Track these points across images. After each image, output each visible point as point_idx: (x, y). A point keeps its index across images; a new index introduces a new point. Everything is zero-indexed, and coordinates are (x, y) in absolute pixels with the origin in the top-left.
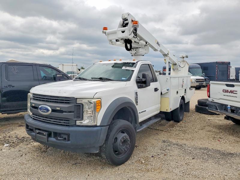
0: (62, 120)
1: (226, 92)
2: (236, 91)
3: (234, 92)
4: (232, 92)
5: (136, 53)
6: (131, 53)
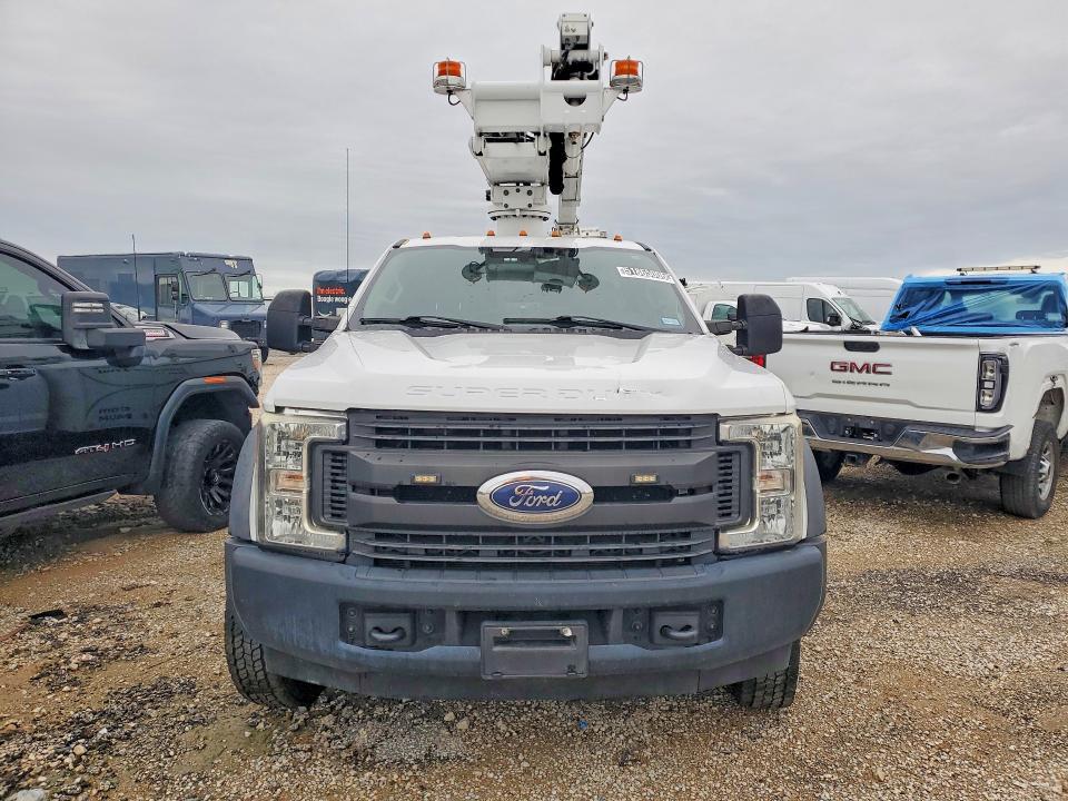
0: (651, 538)
1: (845, 370)
2: (888, 365)
3: (879, 369)
4: (866, 368)
5: (530, 206)
6: (506, 206)
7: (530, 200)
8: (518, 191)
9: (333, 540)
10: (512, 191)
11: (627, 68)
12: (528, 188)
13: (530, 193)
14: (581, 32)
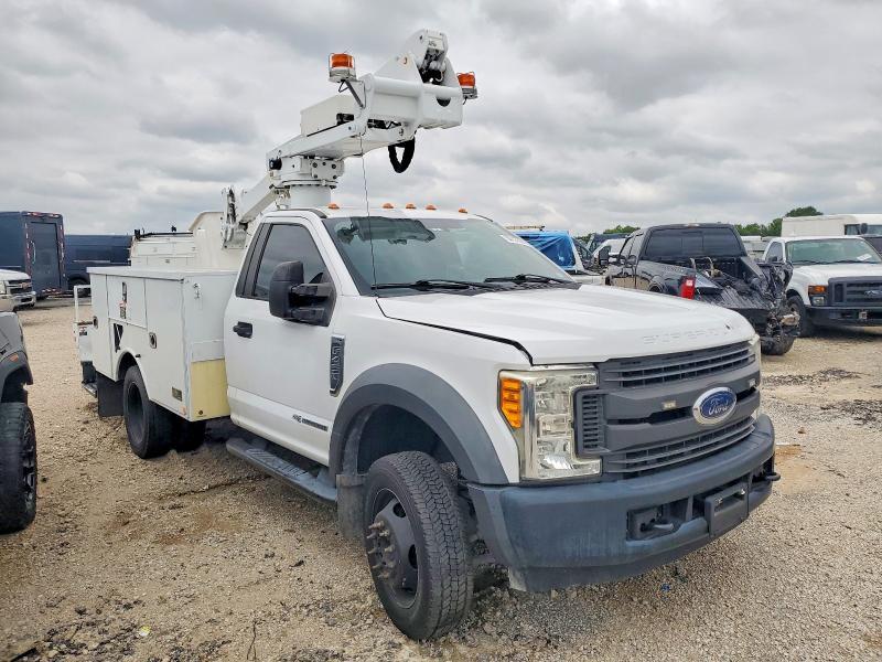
5: (335, 177)
6: (316, 176)
7: (334, 172)
8: (324, 164)
9: (593, 467)
10: (320, 164)
11: (467, 80)
12: (332, 162)
13: (334, 166)
14: (440, 47)
